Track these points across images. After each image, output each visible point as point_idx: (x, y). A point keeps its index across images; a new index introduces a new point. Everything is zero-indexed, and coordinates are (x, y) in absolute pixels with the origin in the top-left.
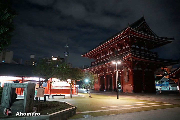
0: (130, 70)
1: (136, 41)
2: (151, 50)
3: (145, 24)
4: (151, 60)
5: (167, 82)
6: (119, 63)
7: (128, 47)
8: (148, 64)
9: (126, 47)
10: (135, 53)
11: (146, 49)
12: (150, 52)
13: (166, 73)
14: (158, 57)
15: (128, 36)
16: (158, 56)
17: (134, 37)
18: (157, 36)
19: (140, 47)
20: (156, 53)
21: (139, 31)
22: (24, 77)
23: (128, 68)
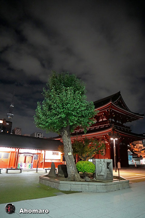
0: (108, 144)
1: (113, 115)
2: (124, 124)
3: (121, 99)
4: (126, 134)
5: (131, 155)
6: (116, 139)
7: (105, 119)
8: (124, 139)
9: (103, 120)
10: (117, 128)
11: (120, 122)
12: (124, 126)
13: (129, 146)
14: (131, 132)
15: (107, 110)
16: (131, 130)
17: (113, 111)
18: (130, 111)
19: (116, 120)
20: (129, 128)
21: (117, 105)
22: (20, 148)
23: (105, 141)
